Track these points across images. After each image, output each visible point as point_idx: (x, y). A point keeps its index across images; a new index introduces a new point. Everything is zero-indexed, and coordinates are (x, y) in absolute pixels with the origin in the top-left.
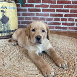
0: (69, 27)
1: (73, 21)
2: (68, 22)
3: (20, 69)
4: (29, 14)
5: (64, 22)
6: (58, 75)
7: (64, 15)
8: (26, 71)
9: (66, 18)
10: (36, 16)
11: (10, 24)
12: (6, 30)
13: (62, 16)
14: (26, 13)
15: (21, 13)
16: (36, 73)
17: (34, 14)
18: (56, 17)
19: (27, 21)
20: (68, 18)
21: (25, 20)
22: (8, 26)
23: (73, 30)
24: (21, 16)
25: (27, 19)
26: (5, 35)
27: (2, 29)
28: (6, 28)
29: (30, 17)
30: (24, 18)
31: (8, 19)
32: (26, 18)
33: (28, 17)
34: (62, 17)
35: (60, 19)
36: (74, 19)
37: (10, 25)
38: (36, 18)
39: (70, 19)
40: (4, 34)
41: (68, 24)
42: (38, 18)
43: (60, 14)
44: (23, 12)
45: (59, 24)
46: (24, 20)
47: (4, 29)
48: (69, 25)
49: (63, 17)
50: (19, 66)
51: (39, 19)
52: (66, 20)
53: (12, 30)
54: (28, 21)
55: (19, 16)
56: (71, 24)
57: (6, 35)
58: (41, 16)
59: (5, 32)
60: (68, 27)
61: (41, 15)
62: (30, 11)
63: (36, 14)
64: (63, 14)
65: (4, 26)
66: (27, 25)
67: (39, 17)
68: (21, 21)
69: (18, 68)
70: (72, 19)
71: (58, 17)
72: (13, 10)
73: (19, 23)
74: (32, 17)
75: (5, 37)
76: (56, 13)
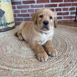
0: (64, 17)
1: (68, 10)
2: (62, 11)
4: (24, 7)
5: (59, 12)
9: (60, 7)
10: (31, 7)
12: (3, 23)
14: (21, 6)
15: (16, 6)
17: (29, 6)
19: (22, 13)
20: (62, 8)
21: (20, 13)
22: (4, 19)
23: (68, 19)
24: (17, 9)
25: (22, 11)
28: (3, 21)
29: (25, 9)
30: (19, 10)
31: (4, 12)
33: (24, 9)
35: (55, 9)
36: (68, 8)
37: (6, 18)
38: (31, 10)
39: (64, 8)
40: (1, 27)
41: (62, 14)
42: (33, 10)
43: (55, 4)
44: (18, 5)
46: (20, 12)
47: (1, 23)
48: (64, 15)
49: (58, 7)
51: (34, 10)
52: (60, 10)
53: (8, 23)
54: (24, 13)
55: (15, 10)
56: (65, 14)
57: (3, 28)
59: (2, 25)
61: (36, 6)
62: (25, 4)
63: (31, 5)
64: (57, 5)
66: (23, 17)
67: (35, 9)
68: (17, 14)
70: (66, 8)
72: (7, 3)
74: (27, 9)
75: (3, 30)
76: (50, 3)
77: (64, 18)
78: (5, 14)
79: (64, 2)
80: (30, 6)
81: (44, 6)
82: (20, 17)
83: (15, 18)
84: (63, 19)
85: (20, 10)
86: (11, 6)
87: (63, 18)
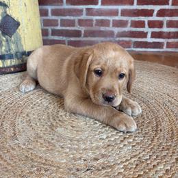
0: (168, 43)
2: (165, 29)
3: (55, 146)
4: (70, 12)
5: (157, 30)
6: (149, 162)
7: (155, 13)
8: (68, 150)
10: (87, 14)
11: (22, 36)
12: (13, 52)
13: (152, 16)
14: (61, 10)
15: (49, 8)
16: (93, 156)
17: (81, 11)
18: (136, 19)
19: (64, 28)
20: (166, 19)
21: (59, 28)
22: (18, 42)
24: (50, 17)
25: (64, 23)
26: (11, 63)
27: (4, 48)
28: (13, 47)
29: (72, 18)
30: (57, 21)
31: (18, 24)
32: (62, 20)
33: (68, 18)
34: (151, 18)
35: (146, 23)
37: (23, 39)
38: (86, 20)
40: (8, 63)
41: (164, 34)
42: (92, 20)
43: (147, 10)
44: (54, 7)
45: (144, 35)
46: (57, 25)
47: (10, 50)
48: (169, 38)
49: (154, 18)
50: (53, 139)
51: (94, 22)
52: (160, 24)
53: (27, 51)
54: (68, 28)
55: (45, 18)
56: (172, 35)
57: (13, 64)
58: (100, 15)
59: (11, 57)
60: (165, 43)
61: (100, 13)
62: (72, 4)
63: (88, 9)
64: (153, 11)
65: (7, 41)
66: (64, 38)
67: (95, 18)
68: (50, 29)
69: (49, 143)
71: (142, 18)
72: (27, 1)
73: (45, 33)
74: (76, 18)
75: (12, 69)
76: (136, 6)
77: (169, 45)
78: (20, 27)
79: (173, 4)
80: (84, 12)
81: (120, 14)
82: (56, 38)
83: (45, 38)
84: (165, 49)
85: (59, 18)
86: (37, 8)
87: (165, 45)
